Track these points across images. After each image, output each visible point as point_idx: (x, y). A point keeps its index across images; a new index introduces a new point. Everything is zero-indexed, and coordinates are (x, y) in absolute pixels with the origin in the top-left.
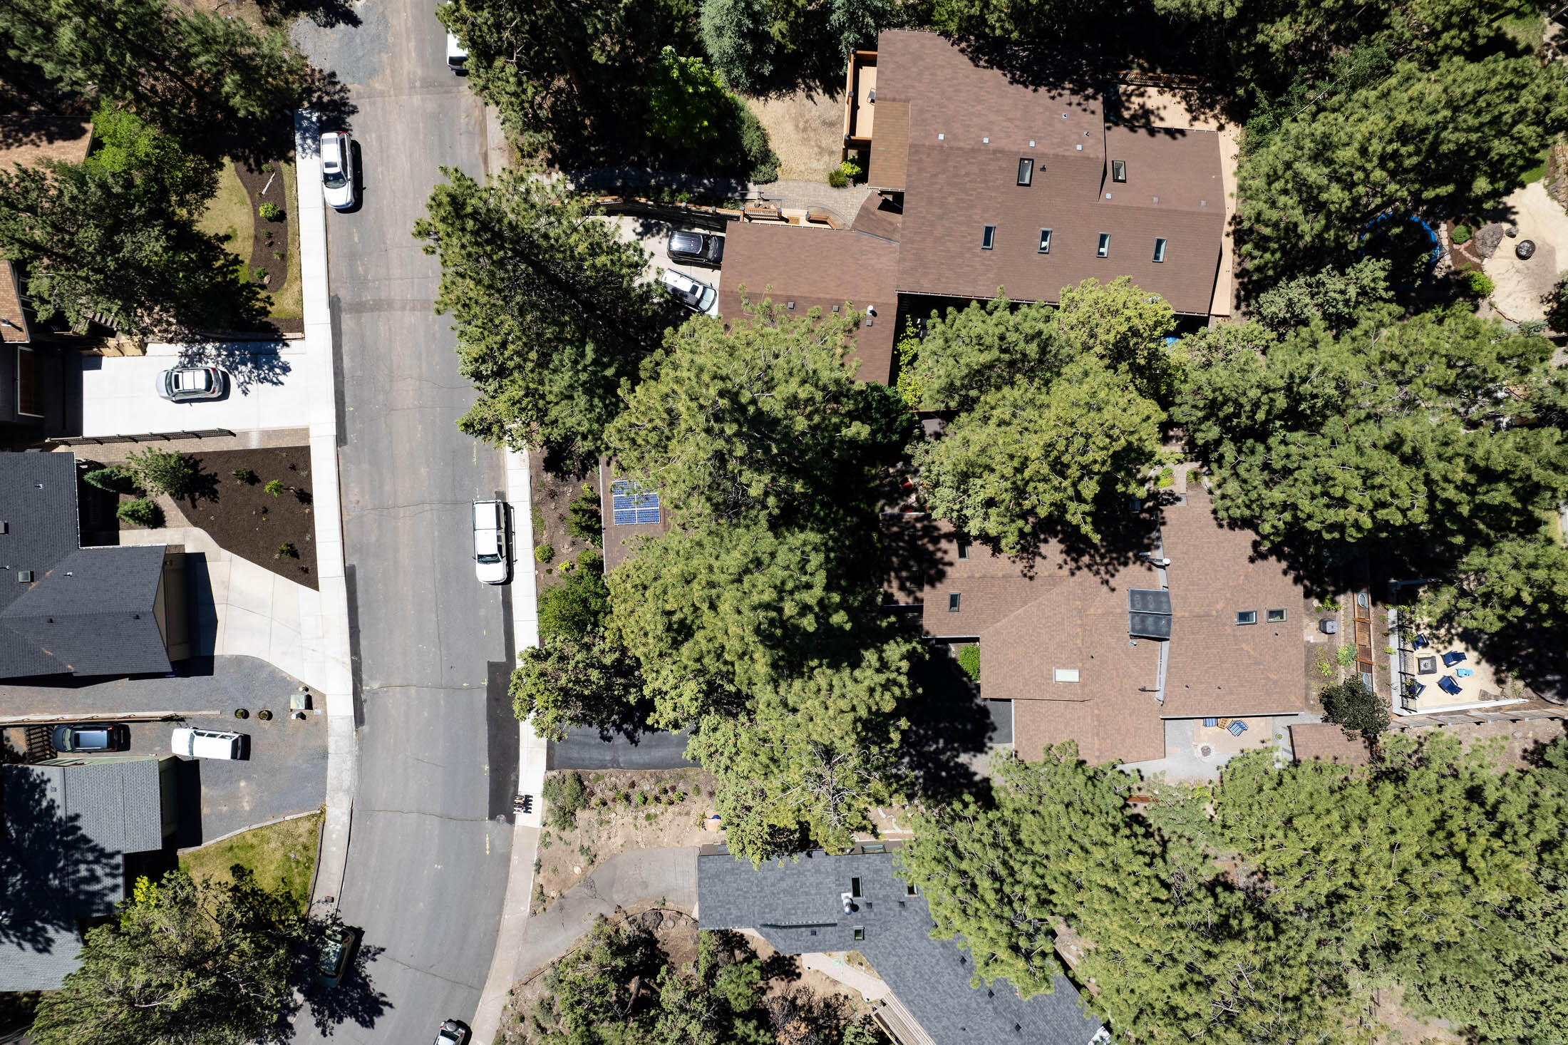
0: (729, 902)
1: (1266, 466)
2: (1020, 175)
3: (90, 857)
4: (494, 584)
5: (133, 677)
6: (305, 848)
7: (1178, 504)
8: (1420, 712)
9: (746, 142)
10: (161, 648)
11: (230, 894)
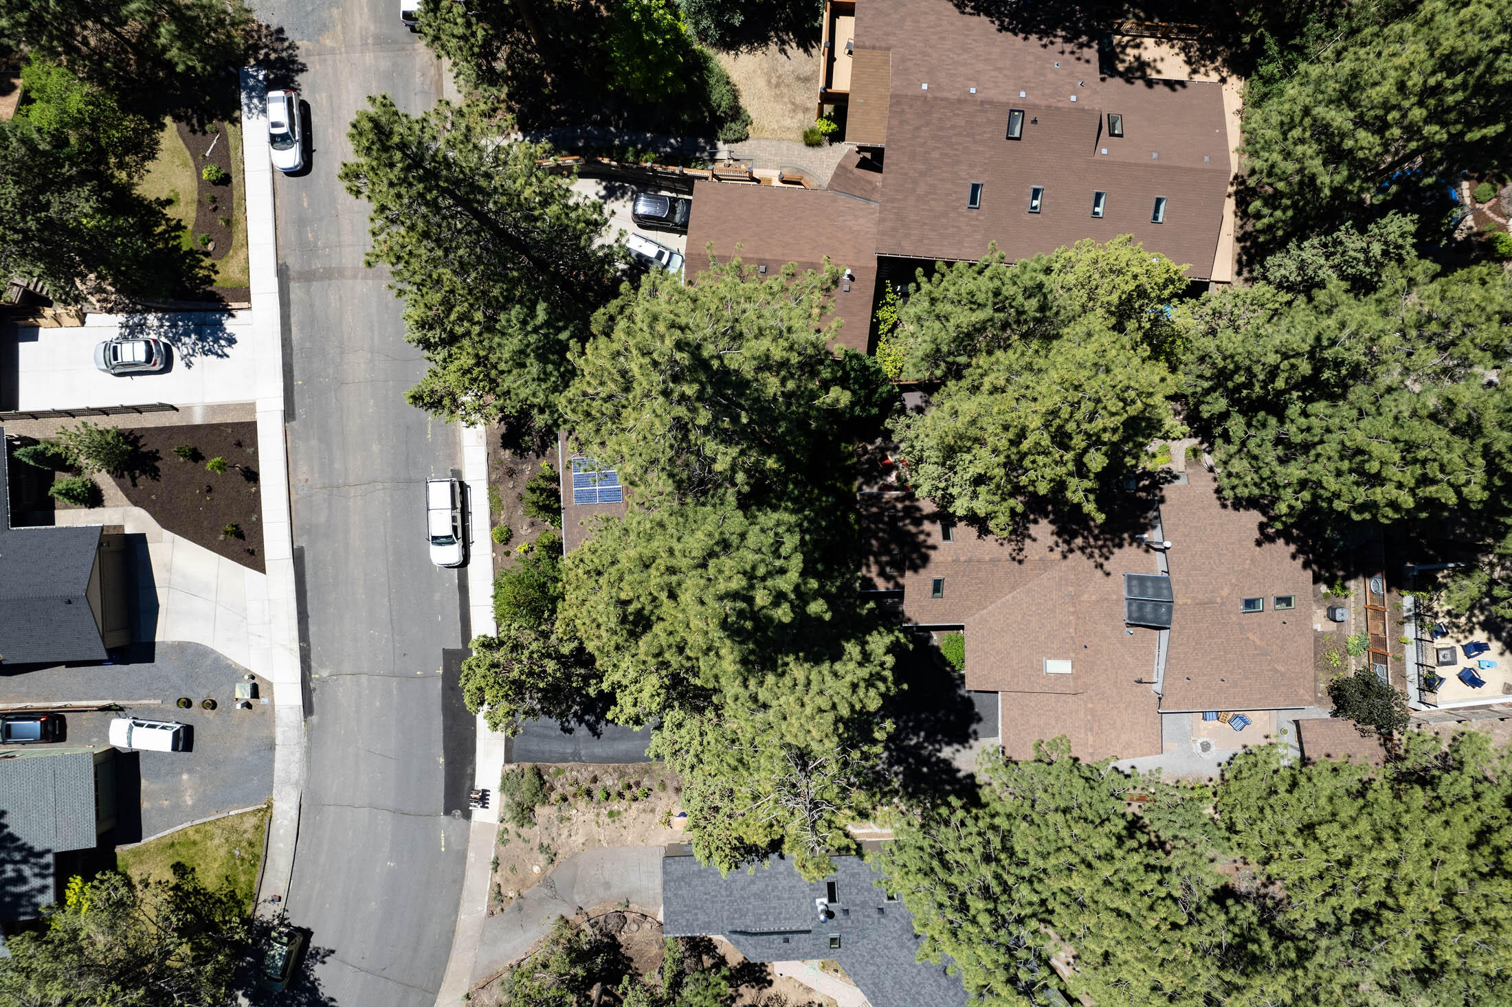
0: (696, 907)
1: (1278, 441)
2: (1010, 129)
3: (18, 857)
4: (449, 567)
5: (70, 664)
6: (251, 844)
7: (1177, 482)
8: (1441, 707)
9: (715, 97)
10: (95, 635)
11: (171, 893)
